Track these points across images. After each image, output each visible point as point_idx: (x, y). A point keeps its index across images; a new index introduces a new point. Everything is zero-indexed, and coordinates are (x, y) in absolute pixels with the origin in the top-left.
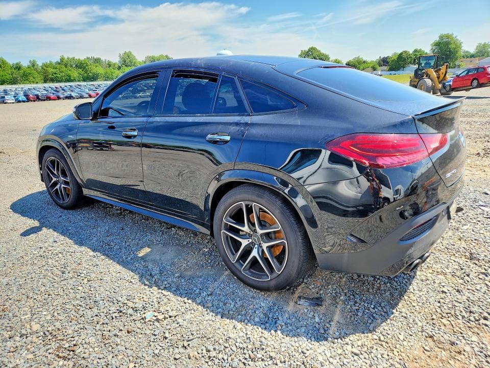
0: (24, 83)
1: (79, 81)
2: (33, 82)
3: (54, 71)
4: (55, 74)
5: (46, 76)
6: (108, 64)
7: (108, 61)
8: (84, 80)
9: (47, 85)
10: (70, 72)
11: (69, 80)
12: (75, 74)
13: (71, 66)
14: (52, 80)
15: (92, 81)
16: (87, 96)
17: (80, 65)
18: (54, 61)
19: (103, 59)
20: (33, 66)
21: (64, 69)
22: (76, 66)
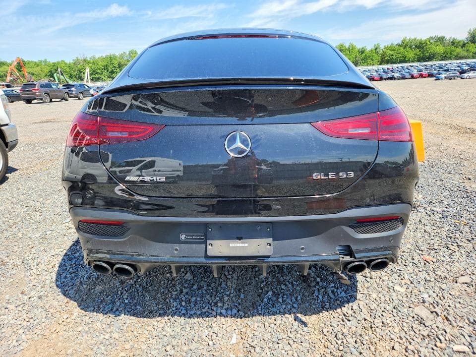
0: (362, 65)
1: (413, 62)
2: (370, 64)
3: (392, 53)
4: (392, 55)
5: (383, 58)
6: (452, 42)
7: (454, 38)
8: (419, 61)
9: (381, 67)
10: (406, 53)
11: (404, 61)
12: (411, 54)
13: (411, 47)
14: (388, 62)
15: (426, 61)
16: (409, 76)
17: (420, 46)
18: (395, 43)
19: (447, 37)
20: (376, 49)
21: (402, 50)
22: (416, 46)
